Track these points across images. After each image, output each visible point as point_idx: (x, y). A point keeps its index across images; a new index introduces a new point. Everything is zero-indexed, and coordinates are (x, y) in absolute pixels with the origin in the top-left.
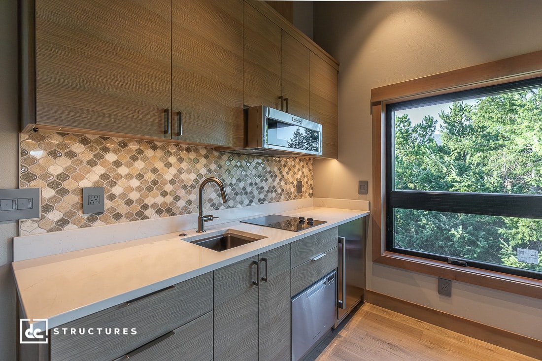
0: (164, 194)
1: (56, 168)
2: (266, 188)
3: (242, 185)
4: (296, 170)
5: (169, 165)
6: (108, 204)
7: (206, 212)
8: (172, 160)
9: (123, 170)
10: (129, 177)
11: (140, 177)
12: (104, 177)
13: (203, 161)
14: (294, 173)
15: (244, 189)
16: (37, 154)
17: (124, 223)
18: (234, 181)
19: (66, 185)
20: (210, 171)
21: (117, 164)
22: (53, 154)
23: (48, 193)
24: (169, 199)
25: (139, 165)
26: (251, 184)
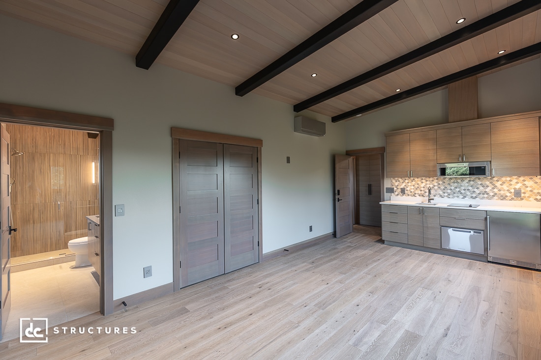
0: (421, 191)
1: (396, 184)
2: (477, 191)
3: (458, 190)
4: (513, 183)
5: (422, 183)
6: (406, 192)
7: (431, 198)
8: (423, 181)
9: (409, 184)
10: (411, 186)
11: (414, 186)
12: (405, 185)
13: (436, 181)
14: (511, 185)
16: (394, 181)
17: (410, 197)
19: (398, 187)
20: (439, 184)
21: (408, 183)
22: (396, 181)
23: (395, 189)
24: (423, 192)
25: (414, 183)
26: (464, 190)
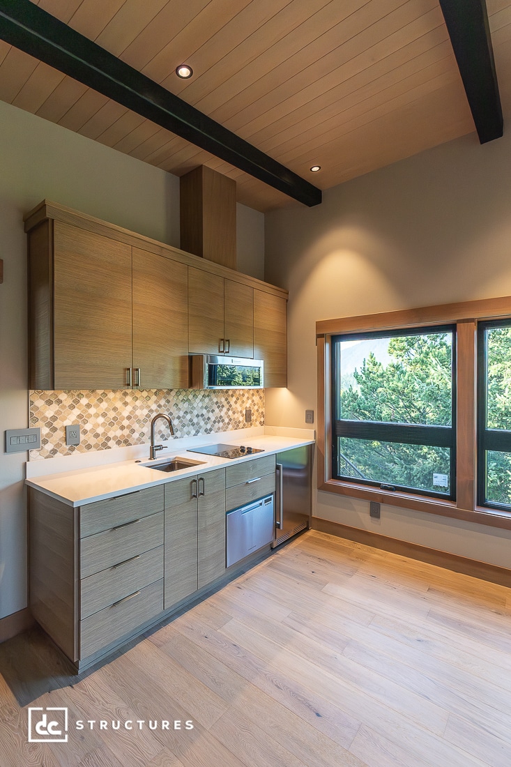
0: (122, 428)
1: (50, 412)
2: (213, 419)
3: (188, 417)
4: (245, 399)
5: (126, 404)
6: (82, 437)
8: (129, 399)
9: (92, 411)
10: (97, 415)
11: (104, 415)
12: (80, 416)
13: (154, 398)
14: (243, 402)
15: (191, 420)
16: (39, 403)
17: (93, 452)
18: (181, 414)
19: (55, 424)
20: (160, 406)
21: (89, 406)
22: (49, 403)
23: (45, 431)
24: (126, 432)
25: (104, 405)
26: (197, 416)
